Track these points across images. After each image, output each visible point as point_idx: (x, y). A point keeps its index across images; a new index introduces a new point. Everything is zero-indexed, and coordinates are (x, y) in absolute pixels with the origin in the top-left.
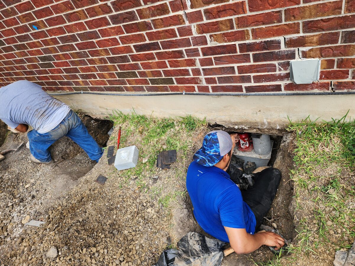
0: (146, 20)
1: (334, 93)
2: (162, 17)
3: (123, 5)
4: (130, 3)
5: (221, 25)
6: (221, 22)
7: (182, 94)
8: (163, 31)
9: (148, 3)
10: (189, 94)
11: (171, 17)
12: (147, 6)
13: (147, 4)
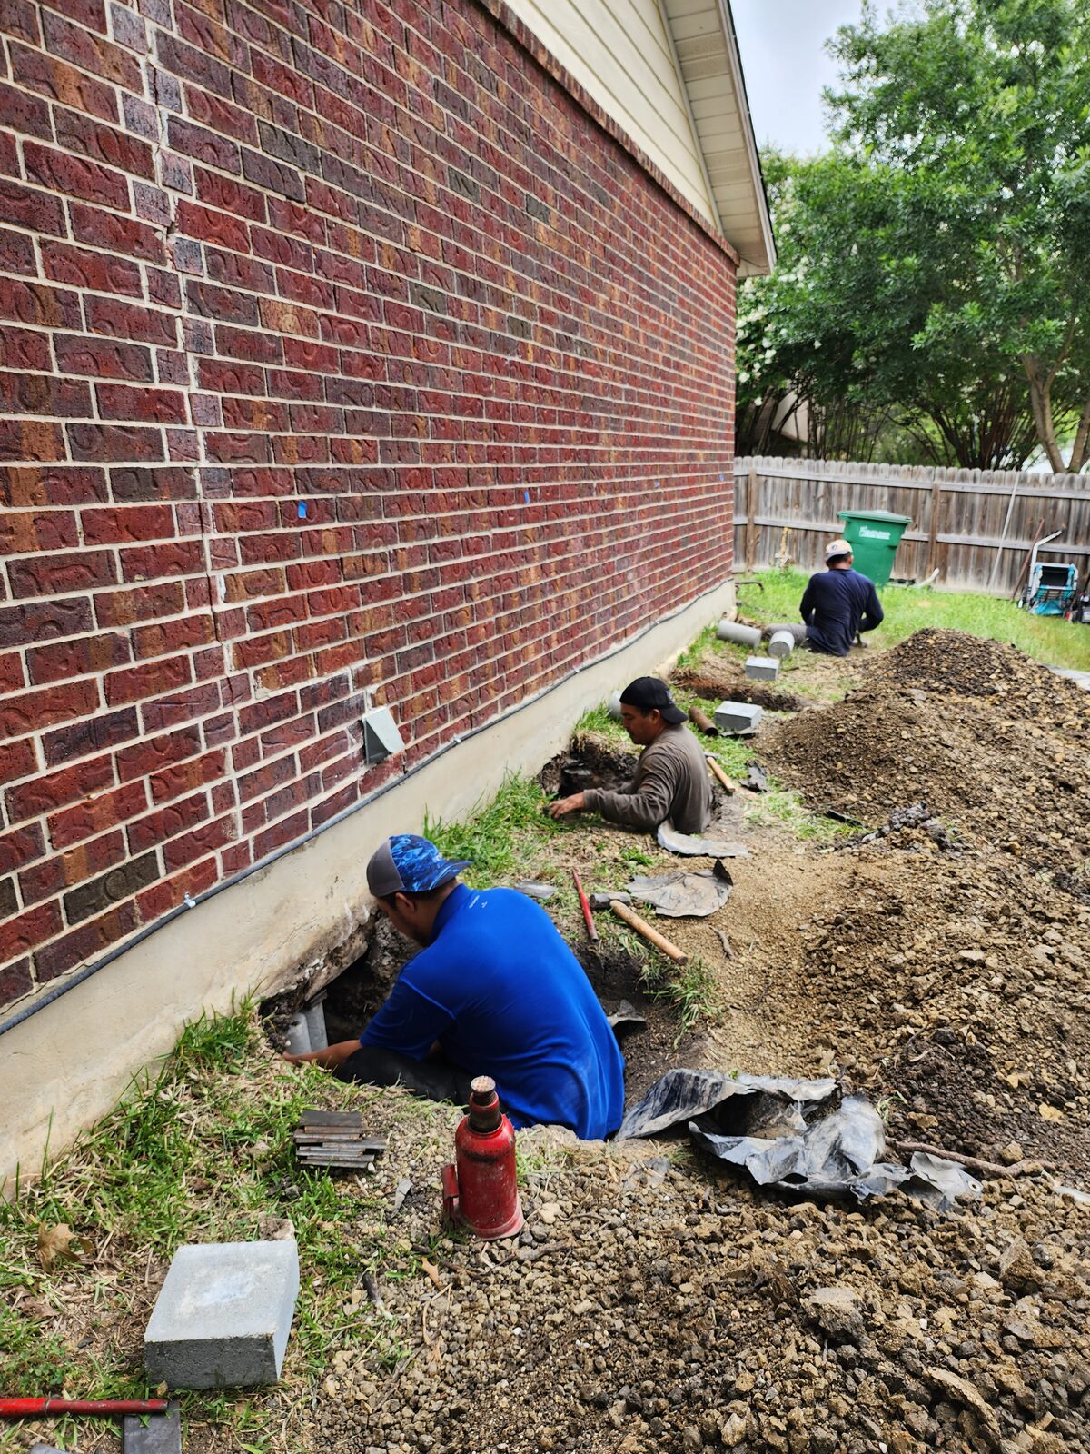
0: (118, 630)
1: (408, 775)
2: (164, 620)
3: (58, 575)
4: (83, 570)
5: (275, 646)
6: (275, 638)
7: (187, 909)
8: (160, 665)
9: (137, 577)
10: (206, 898)
11: (186, 622)
12: (129, 587)
13: (132, 581)
